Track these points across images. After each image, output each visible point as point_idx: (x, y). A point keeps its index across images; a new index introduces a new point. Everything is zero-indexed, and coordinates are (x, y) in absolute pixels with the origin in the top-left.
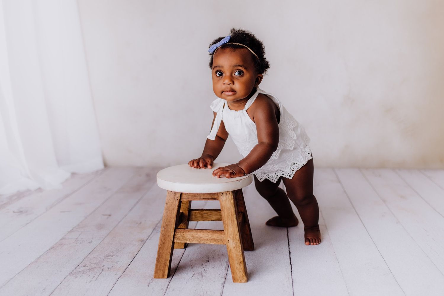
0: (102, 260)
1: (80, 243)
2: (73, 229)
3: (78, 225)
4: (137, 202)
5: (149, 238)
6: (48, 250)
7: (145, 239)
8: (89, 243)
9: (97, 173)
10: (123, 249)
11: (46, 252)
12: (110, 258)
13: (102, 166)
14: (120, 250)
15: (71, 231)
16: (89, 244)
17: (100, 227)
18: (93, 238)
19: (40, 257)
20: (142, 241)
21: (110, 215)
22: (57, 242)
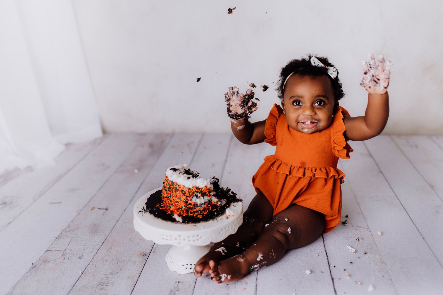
0: (94, 291)
1: (69, 259)
2: (61, 234)
3: (69, 226)
4: (139, 188)
5: (153, 250)
6: (28, 272)
7: (148, 251)
8: (80, 258)
9: (95, 143)
10: (121, 270)
11: (25, 275)
12: (103, 287)
13: (100, 134)
14: (117, 272)
15: (58, 237)
16: (79, 260)
17: (95, 229)
18: (84, 250)
19: (16, 284)
20: (144, 255)
21: (107, 209)
22: (41, 257)
